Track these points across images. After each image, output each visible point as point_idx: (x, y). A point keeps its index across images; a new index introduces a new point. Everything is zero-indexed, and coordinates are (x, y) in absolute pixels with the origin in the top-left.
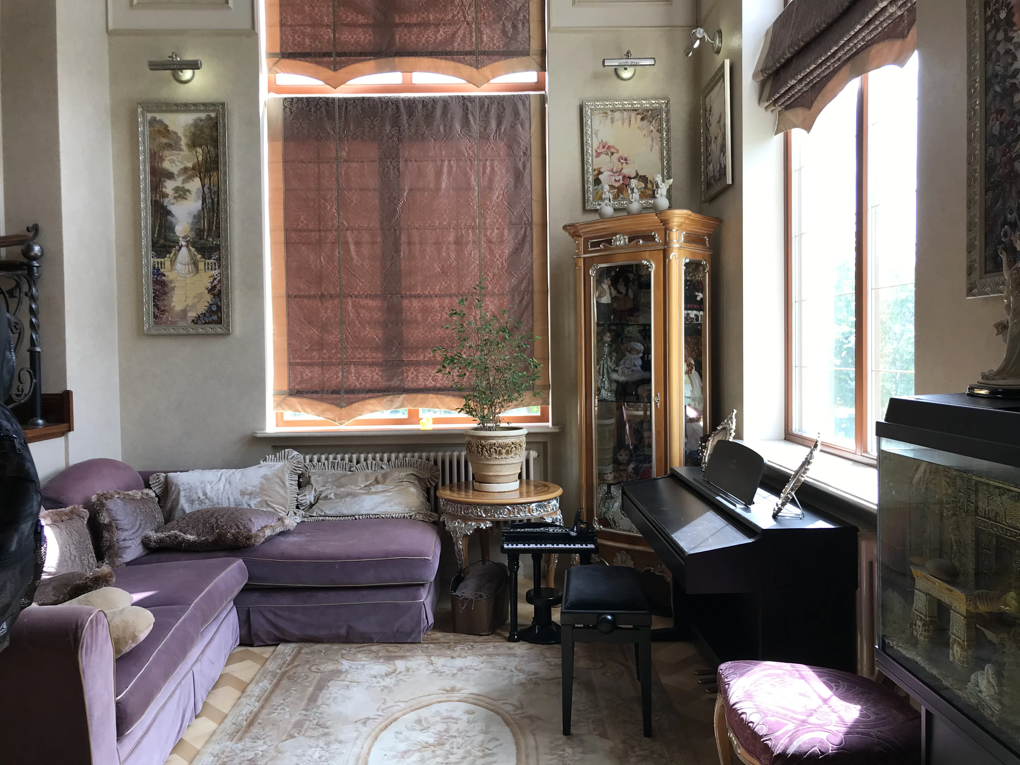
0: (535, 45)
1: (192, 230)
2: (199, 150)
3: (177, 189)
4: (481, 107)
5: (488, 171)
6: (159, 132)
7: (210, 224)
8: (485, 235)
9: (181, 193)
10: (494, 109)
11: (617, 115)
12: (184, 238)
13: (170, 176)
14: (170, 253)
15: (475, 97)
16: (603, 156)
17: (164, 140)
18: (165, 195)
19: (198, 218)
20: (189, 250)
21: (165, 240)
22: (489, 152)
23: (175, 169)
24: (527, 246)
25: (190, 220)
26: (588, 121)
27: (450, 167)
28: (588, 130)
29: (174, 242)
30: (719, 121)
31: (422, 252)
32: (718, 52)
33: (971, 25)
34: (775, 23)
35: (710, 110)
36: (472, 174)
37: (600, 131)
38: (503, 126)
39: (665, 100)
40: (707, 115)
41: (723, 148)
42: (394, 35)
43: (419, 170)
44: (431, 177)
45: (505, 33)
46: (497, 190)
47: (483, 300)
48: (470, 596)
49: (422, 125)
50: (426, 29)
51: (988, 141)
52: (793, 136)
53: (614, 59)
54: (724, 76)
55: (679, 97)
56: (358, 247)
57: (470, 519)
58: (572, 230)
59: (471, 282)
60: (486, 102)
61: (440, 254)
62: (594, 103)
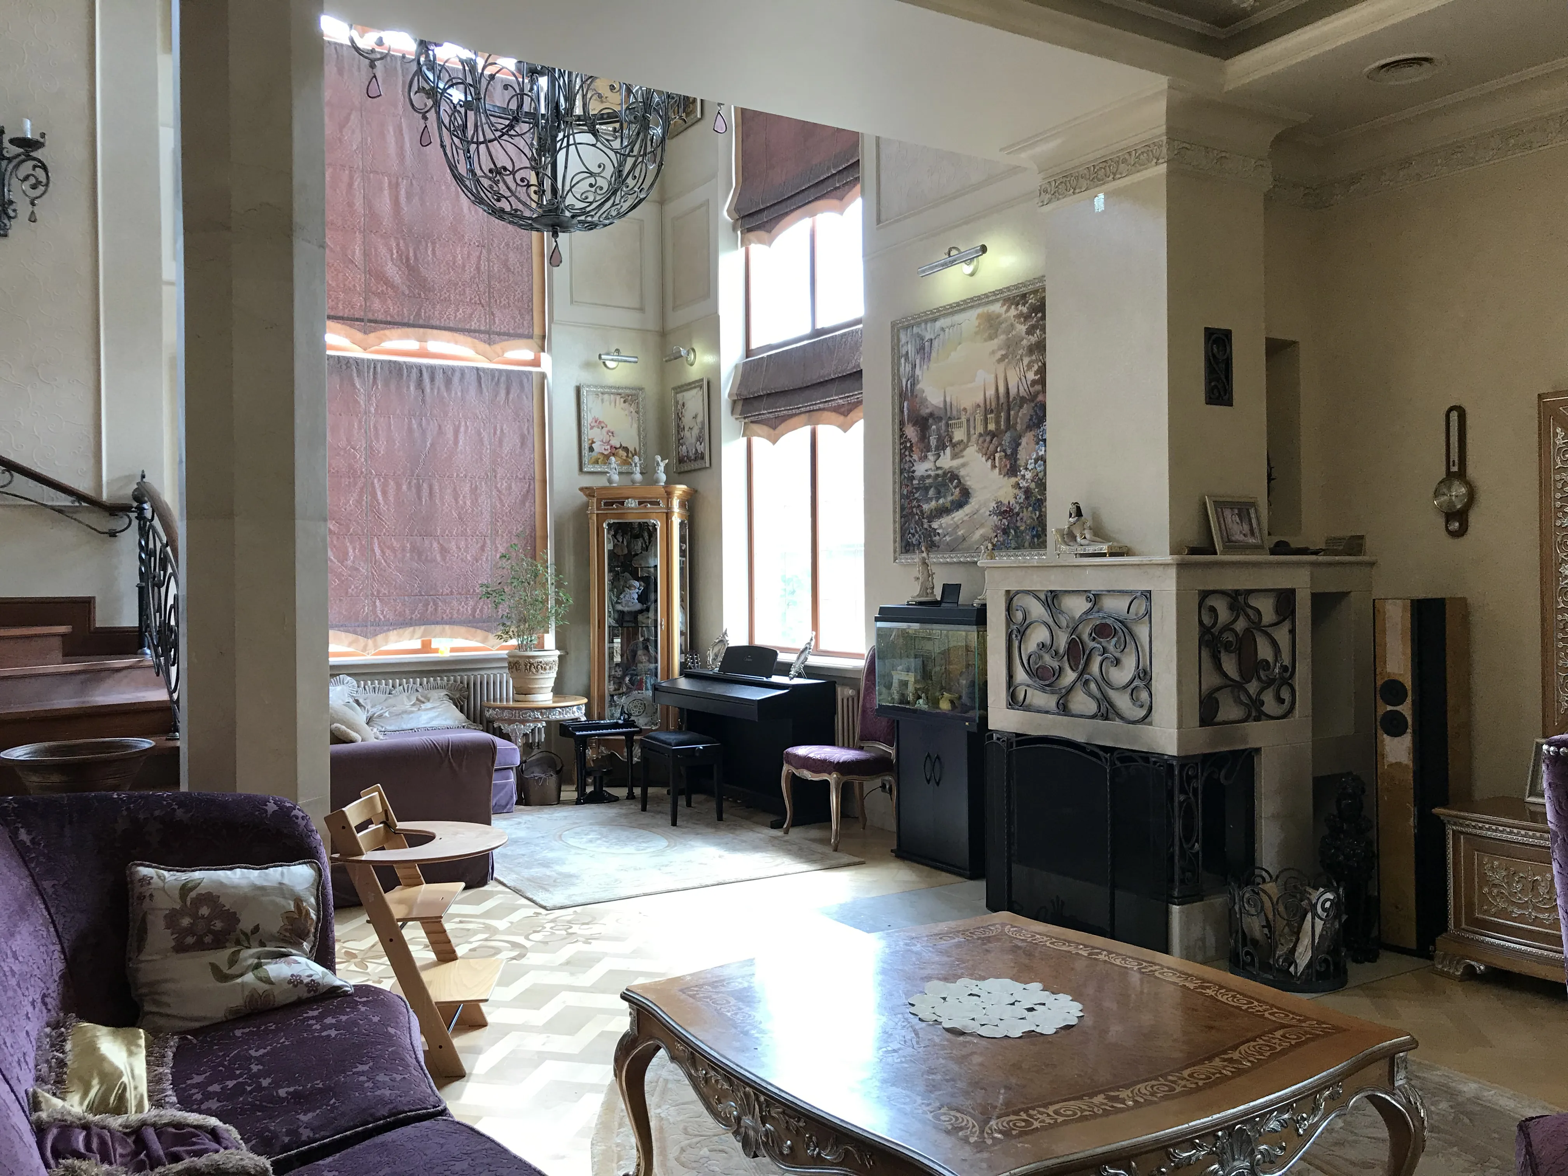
0: (537, 331)
4: (493, 377)
5: (498, 432)
8: (496, 487)
10: (503, 379)
11: (606, 397)
15: (488, 369)
16: (595, 429)
22: (499, 417)
24: (530, 496)
26: (584, 399)
27: (466, 427)
28: (584, 407)
30: (695, 417)
31: (442, 498)
32: (692, 365)
33: (894, 443)
34: (745, 364)
35: (683, 405)
36: (484, 434)
37: (593, 408)
38: (511, 396)
39: (641, 389)
40: (679, 407)
41: (700, 439)
42: (420, 310)
43: (440, 426)
44: (450, 435)
45: (514, 318)
46: (506, 449)
47: (493, 543)
48: (543, 775)
49: (443, 388)
50: (447, 307)
51: (902, 496)
52: (756, 440)
53: (608, 354)
54: (701, 387)
55: (651, 388)
56: (384, 493)
57: (528, 721)
58: (588, 491)
59: (484, 527)
60: (497, 374)
61: (457, 502)
62: (588, 386)
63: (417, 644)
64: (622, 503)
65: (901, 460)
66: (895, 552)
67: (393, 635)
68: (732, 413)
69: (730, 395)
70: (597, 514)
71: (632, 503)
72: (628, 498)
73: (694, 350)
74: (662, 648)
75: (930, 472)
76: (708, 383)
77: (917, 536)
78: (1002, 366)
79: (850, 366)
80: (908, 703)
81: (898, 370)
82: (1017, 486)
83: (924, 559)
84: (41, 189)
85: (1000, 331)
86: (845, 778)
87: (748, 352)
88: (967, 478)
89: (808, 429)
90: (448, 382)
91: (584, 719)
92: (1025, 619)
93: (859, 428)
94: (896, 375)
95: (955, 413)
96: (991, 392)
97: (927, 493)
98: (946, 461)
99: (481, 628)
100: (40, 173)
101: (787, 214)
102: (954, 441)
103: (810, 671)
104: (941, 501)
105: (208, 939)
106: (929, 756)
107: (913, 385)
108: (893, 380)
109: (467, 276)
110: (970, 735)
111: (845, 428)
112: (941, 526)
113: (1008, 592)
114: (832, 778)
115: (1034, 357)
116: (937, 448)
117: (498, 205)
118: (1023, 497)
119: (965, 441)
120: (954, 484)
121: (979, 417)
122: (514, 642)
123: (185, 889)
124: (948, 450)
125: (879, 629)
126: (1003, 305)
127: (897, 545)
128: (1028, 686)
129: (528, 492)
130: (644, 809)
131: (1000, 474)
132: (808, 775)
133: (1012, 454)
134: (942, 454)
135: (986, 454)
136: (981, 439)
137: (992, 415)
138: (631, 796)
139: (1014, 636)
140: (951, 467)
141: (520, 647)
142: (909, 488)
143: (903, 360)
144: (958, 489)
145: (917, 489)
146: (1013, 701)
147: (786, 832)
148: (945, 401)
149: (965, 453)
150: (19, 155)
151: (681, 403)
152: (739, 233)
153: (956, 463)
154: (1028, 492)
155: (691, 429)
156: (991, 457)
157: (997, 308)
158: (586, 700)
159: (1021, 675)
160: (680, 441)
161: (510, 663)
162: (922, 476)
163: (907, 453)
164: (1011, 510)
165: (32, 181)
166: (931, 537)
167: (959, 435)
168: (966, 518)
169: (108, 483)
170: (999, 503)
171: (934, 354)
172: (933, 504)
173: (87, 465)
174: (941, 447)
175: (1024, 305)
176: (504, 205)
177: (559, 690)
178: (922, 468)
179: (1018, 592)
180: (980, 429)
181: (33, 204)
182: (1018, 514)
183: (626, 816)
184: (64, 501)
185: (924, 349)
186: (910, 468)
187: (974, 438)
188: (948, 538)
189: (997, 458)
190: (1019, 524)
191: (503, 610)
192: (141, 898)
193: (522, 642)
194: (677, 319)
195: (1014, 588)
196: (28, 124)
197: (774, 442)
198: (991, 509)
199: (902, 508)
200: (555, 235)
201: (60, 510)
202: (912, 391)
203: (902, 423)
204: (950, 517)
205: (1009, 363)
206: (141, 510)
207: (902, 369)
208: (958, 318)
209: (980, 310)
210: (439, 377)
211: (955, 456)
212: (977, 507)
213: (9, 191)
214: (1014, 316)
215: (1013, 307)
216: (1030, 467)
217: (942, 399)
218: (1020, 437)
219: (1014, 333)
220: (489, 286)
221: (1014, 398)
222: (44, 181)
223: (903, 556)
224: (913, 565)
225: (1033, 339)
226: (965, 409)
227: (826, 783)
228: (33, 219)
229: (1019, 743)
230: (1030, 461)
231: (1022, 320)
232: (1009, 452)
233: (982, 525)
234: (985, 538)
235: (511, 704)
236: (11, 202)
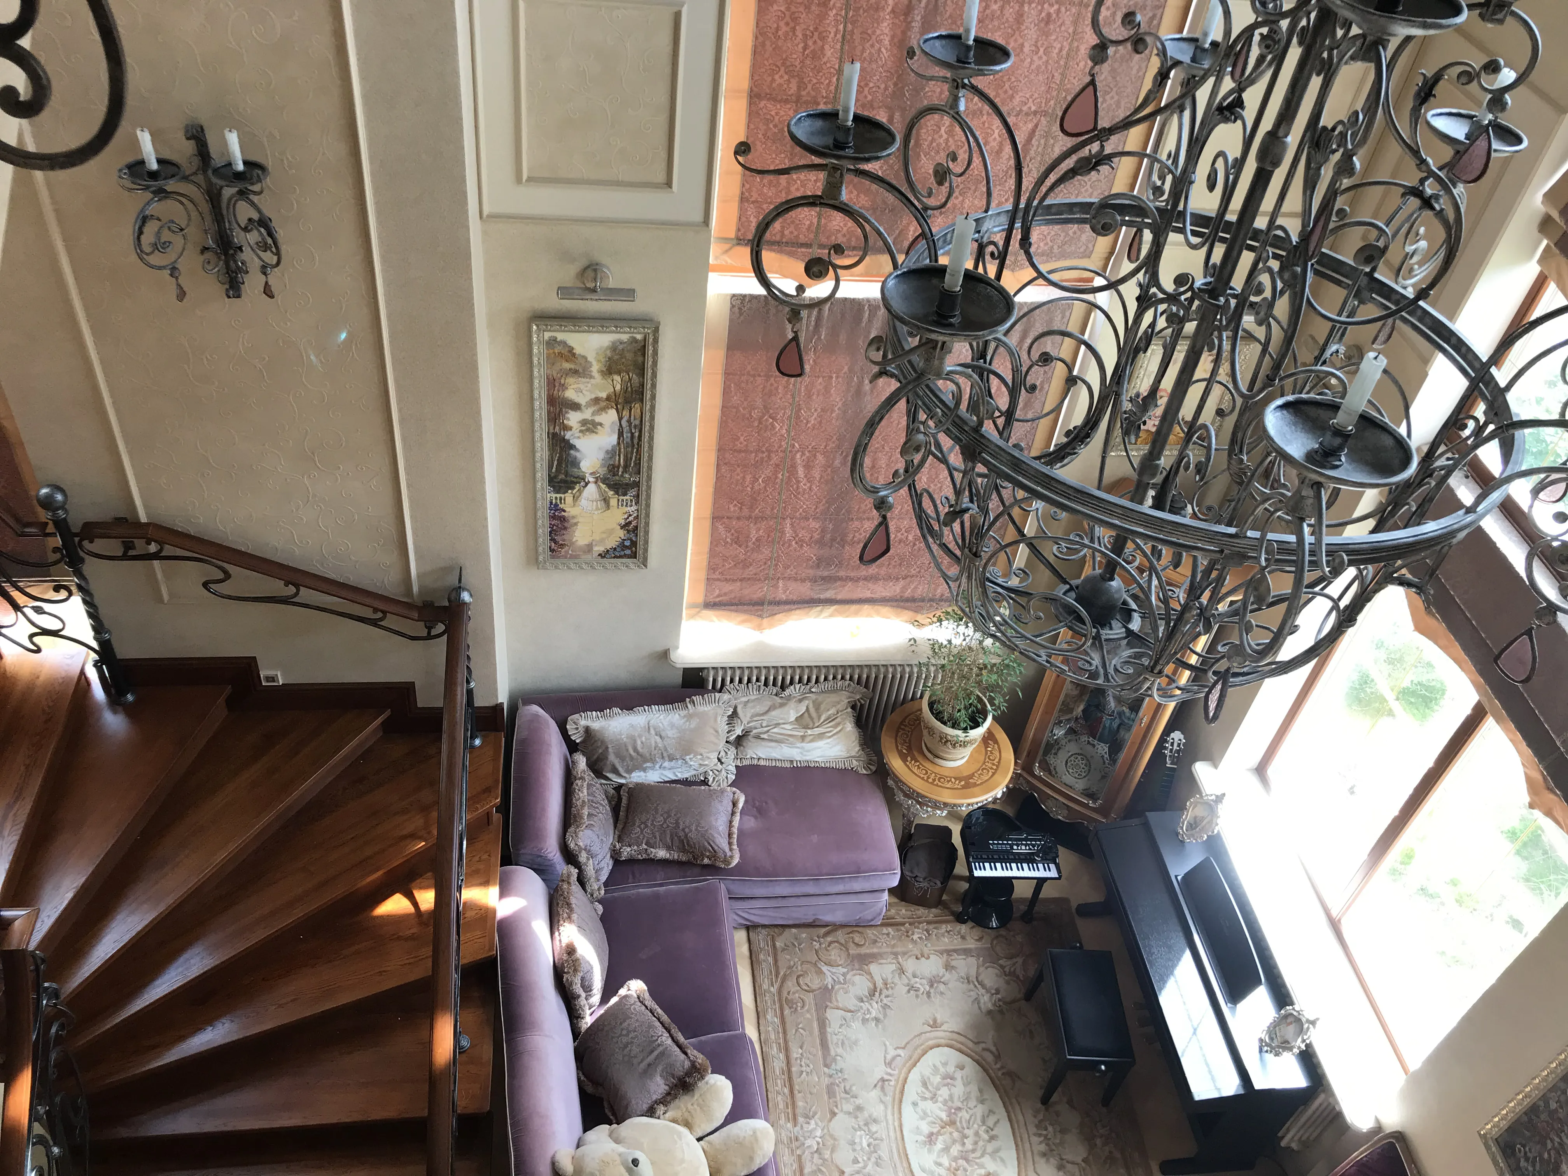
1: (603, 466)
2: (617, 378)
3: (584, 422)
6: (561, 355)
7: (627, 460)
9: (590, 427)
12: (591, 474)
13: (576, 407)
14: (573, 488)
17: (567, 366)
18: (568, 428)
19: (612, 453)
20: (599, 487)
21: (567, 475)
23: (582, 400)
25: (602, 455)
29: (578, 477)
48: (925, 885)
84: (272, 257)
169: (418, 577)
173: (390, 559)
228: (268, 292)
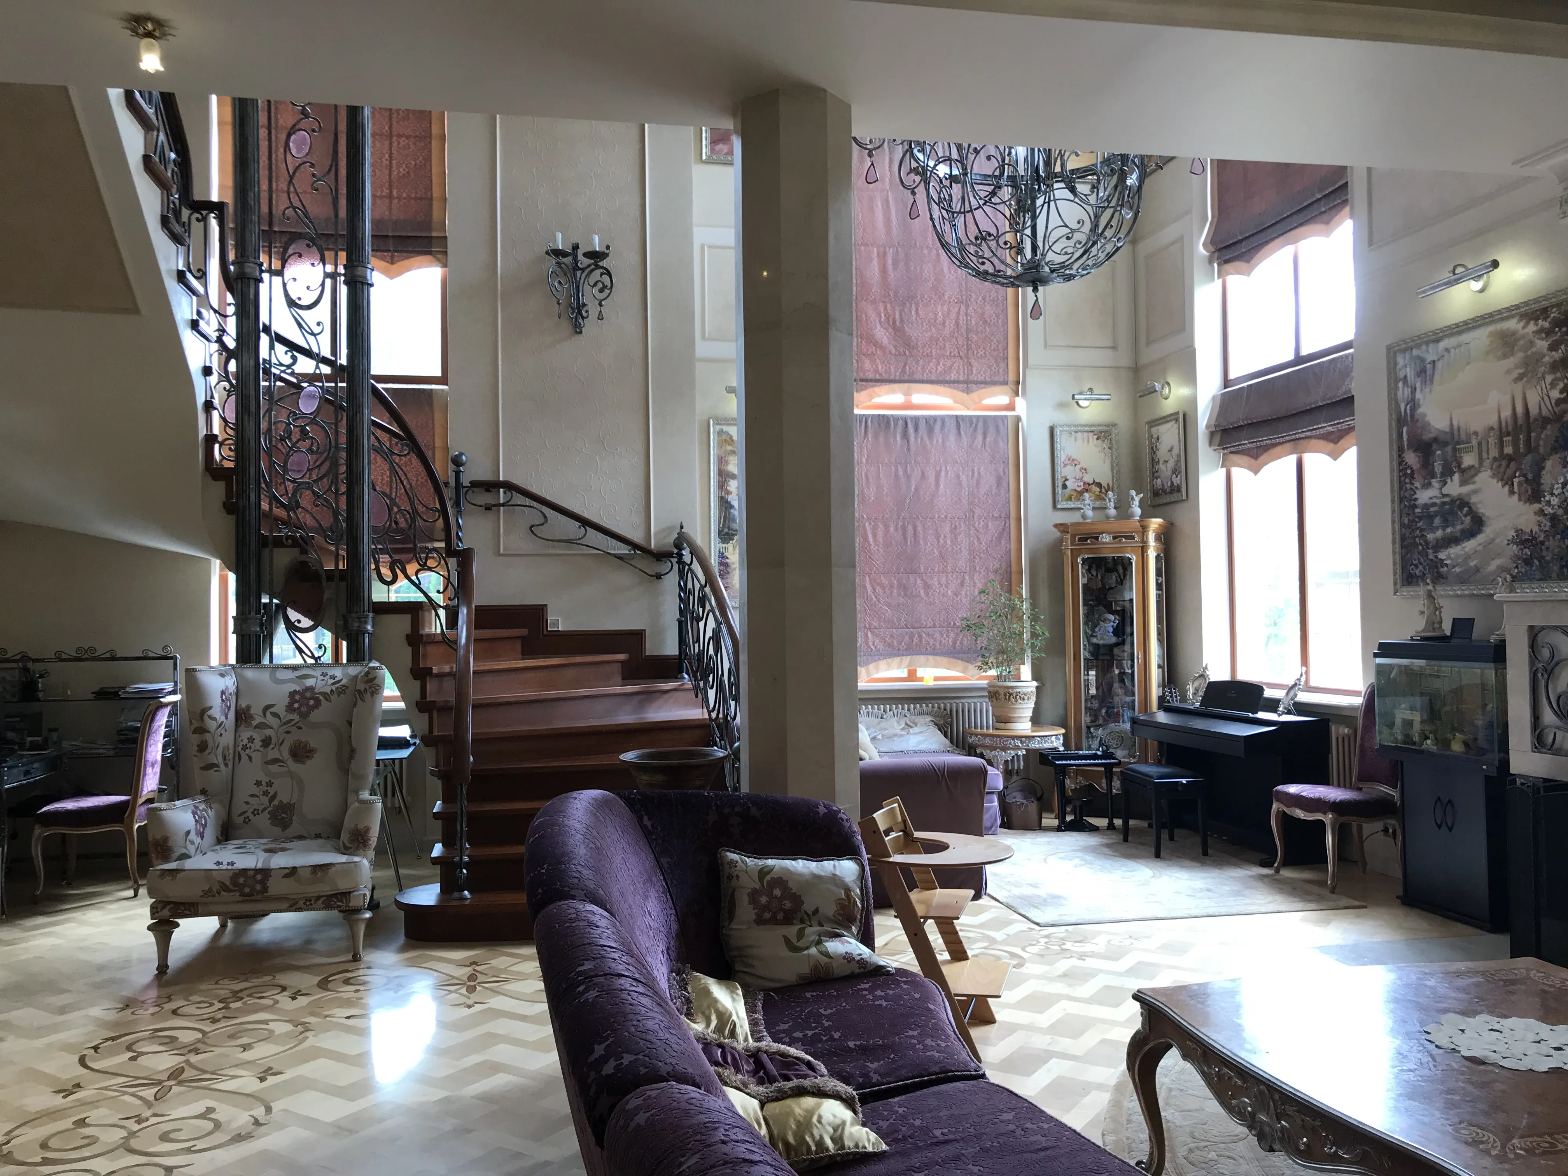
0: (1011, 377)
4: (971, 423)
5: (976, 474)
6: (726, 441)
8: (974, 527)
10: (981, 424)
11: (1079, 435)
13: (734, 476)
14: (733, 540)
15: (966, 416)
16: (1069, 467)
17: (729, 448)
18: (729, 493)
21: (729, 528)
22: (976, 461)
24: (1005, 534)
26: (1057, 439)
27: (947, 472)
28: (1058, 446)
29: (736, 530)
30: (1170, 450)
31: (925, 539)
32: (1166, 399)
33: (1392, 471)
34: (1223, 395)
35: (1158, 439)
36: (963, 478)
37: (1067, 447)
38: (988, 440)
39: (1114, 425)
40: (1154, 441)
41: (1176, 471)
42: (905, 366)
43: (923, 473)
44: (932, 480)
45: (990, 367)
46: (983, 490)
47: (972, 578)
48: (1025, 801)
49: (925, 437)
50: (929, 362)
51: (1402, 525)
52: (1236, 472)
53: (1081, 394)
54: (1177, 420)
55: (1124, 423)
56: (875, 535)
57: (1009, 749)
58: (1062, 528)
59: (962, 564)
60: (974, 420)
61: (938, 541)
62: (1062, 426)
63: (904, 673)
64: (1097, 538)
65: (1401, 488)
66: (1395, 584)
67: (883, 664)
68: (1210, 444)
69: (1207, 427)
70: (1072, 550)
71: (1106, 538)
72: (1102, 533)
73: (1168, 384)
74: (1139, 682)
75: (1435, 500)
76: (1184, 415)
77: (1421, 567)
78: (1520, 385)
79: (1340, 392)
80: (1414, 743)
81: (1396, 394)
82: (1541, 512)
83: (1430, 591)
84: (607, 292)
85: (1516, 348)
86: (1343, 819)
87: (1227, 383)
88: (1479, 506)
89: (1292, 459)
90: (930, 431)
91: (1062, 749)
92: (1553, 656)
93: (1351, 455)
94: (1393, 400)
95: (1463, 437)
96: (1507, 413)
97: (1432, 522)
98: (1454, 488)
99: (962, 659)
100: (606, 278)
101: (1267, 243)
102: (1463, 466)
103: (1300, 708)
104: (1449, 530)
105: (780, 916)
106: (1439, 799)
107: (1414, 409)
108: (1390, 404)
109: (947, 332)
110: (1488, 779)
111: (1335, 456)
112: (1449, 557)
113: (1531, 628)
114: (1328, 818)
115: (1558, 375)
116: (1443, 475)
117: (982, 268)
118: (1549, 524)
119: (1477, 465)
120: (1464, 512)
121: (1492, 441)
122: (993, 672)
123: (763, 872)
124: (1456, 477)
125: (1379, 665)
126: (1519, 321)
127: (1398, 577)
128: (1558, 728)
129: (1003, 529)
130: (1126, 840)
131: (1520, 500)
132: (1300, 814)
133: (1534, 477)
134: (1449, 480)
135: (1502, 480)
136: (1496, 464)
137: (1510, 438)
138: (1111, 826)
139: (1540, 675)
140: (1460, 495)
141: (999, 677)
142: (1411, 518)
143: (1400, 384)
144: (1469, 518)
145: (1420, 518)
146: (1540, 743)
147: (1277, 871)
148: (1452, 425)
149: (1477, 479)
150: (589, 265)
151: (1155, 436)
152: (1216, 265)
153: (1466, 489)
154: (1554, 518)
155: (1166, 462)
156: (1508, 482)
157: (1513, 324)
158: (1063, 731)
159: (1549, 717)
160: (1155, 474)
161: (990, 692)
162: (1426, 504)
163: (1407, 480)
164: (1535, 538)
165: (600, 285)
166: (1437, 567)
167: (1469, 460)
168: (1480, 548)
169: (655, 534)
170: (1519, 532)
171: (1437, 377)
172: (1439, 533)
173: (638, 519)
174: (1448, 473)
175: (1545, 319)
176: (988, 267)
177: (1036, 720)
178: (1424, 496)
179: (1543, 628)
180: (1494, 453)
181: (601, 305)
182: (1542, 543)
183: (1108, 846)
184: (624, 550)
185: (1425, 372)
186: (1411, 495)
187: (1487, 463)
188: (1458, 570)
189: (1515, 484)
190: (1544, 553)
191: (982, 642)
192: (730, 877)
193: (1001, 672)
194: (1149, 355)
195: (1538, 623)
196: (596, 239)
197: (1256, 473)
198: (1510, 538)
199: (1403, 538)
200: (1035, 290)
201: (620, 557)
202: (1412, 415)
203: (1401, 450)
204: (1459, 547)
205: (1528, 382)
206: (680, 556)
207: (1400, 393)
208: (1465, 337)
209: (1492, 328)
210: (922, 425)
211: (1463, 483)
212: (1492, 536)
213: (583, 295)
214: (1533, 332)
215: (1532, 322)
216: (1556, 492)
217: (1448, 423)
218: (1544, 459)
219: (1534, 350)
220: (967, 339)
221: (1536, 420)
222: (609, 285)
223: (1405, 589)
224: (1417, 597)
225: (1557, 355)
226: (1476, 433)
227: (1321, 824)
228: (600, 317)
229: (1547, 789)
230: (1556, 486)
231: (1543, 335)
232: (1530, 476)
233: (1499, 555)
234: (1502, 569)
235: (991, 731)
236: (584, 305)
